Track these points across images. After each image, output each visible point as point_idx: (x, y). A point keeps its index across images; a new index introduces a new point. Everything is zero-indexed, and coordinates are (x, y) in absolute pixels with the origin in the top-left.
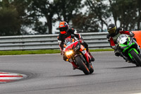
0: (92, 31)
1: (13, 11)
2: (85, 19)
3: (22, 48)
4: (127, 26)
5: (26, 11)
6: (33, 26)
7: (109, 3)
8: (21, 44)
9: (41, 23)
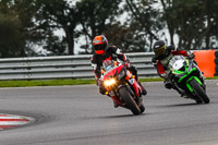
0: (135, 51)
1: (13, 19)
2: (125, 31)
3: (27, 77)
4: (190, 42)
5: (34, 20)
6: (45, 43)
7: (162, 7)
8: (26, 71)
9: (57, 38)
